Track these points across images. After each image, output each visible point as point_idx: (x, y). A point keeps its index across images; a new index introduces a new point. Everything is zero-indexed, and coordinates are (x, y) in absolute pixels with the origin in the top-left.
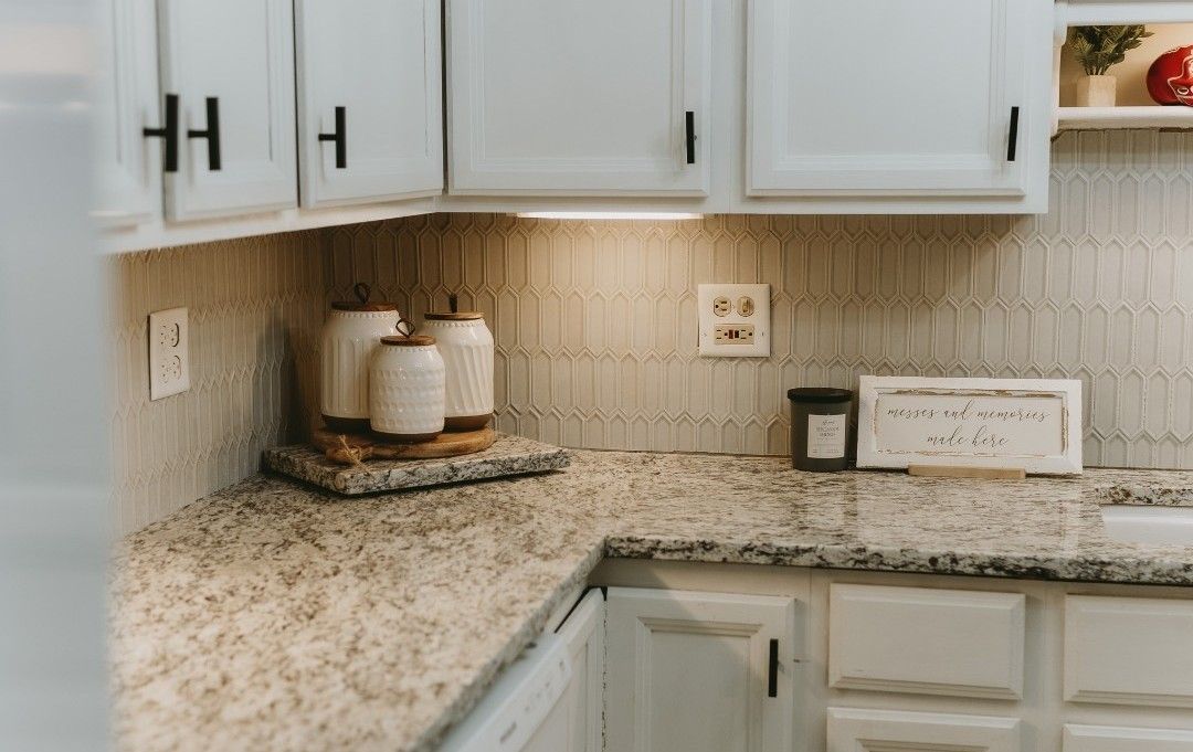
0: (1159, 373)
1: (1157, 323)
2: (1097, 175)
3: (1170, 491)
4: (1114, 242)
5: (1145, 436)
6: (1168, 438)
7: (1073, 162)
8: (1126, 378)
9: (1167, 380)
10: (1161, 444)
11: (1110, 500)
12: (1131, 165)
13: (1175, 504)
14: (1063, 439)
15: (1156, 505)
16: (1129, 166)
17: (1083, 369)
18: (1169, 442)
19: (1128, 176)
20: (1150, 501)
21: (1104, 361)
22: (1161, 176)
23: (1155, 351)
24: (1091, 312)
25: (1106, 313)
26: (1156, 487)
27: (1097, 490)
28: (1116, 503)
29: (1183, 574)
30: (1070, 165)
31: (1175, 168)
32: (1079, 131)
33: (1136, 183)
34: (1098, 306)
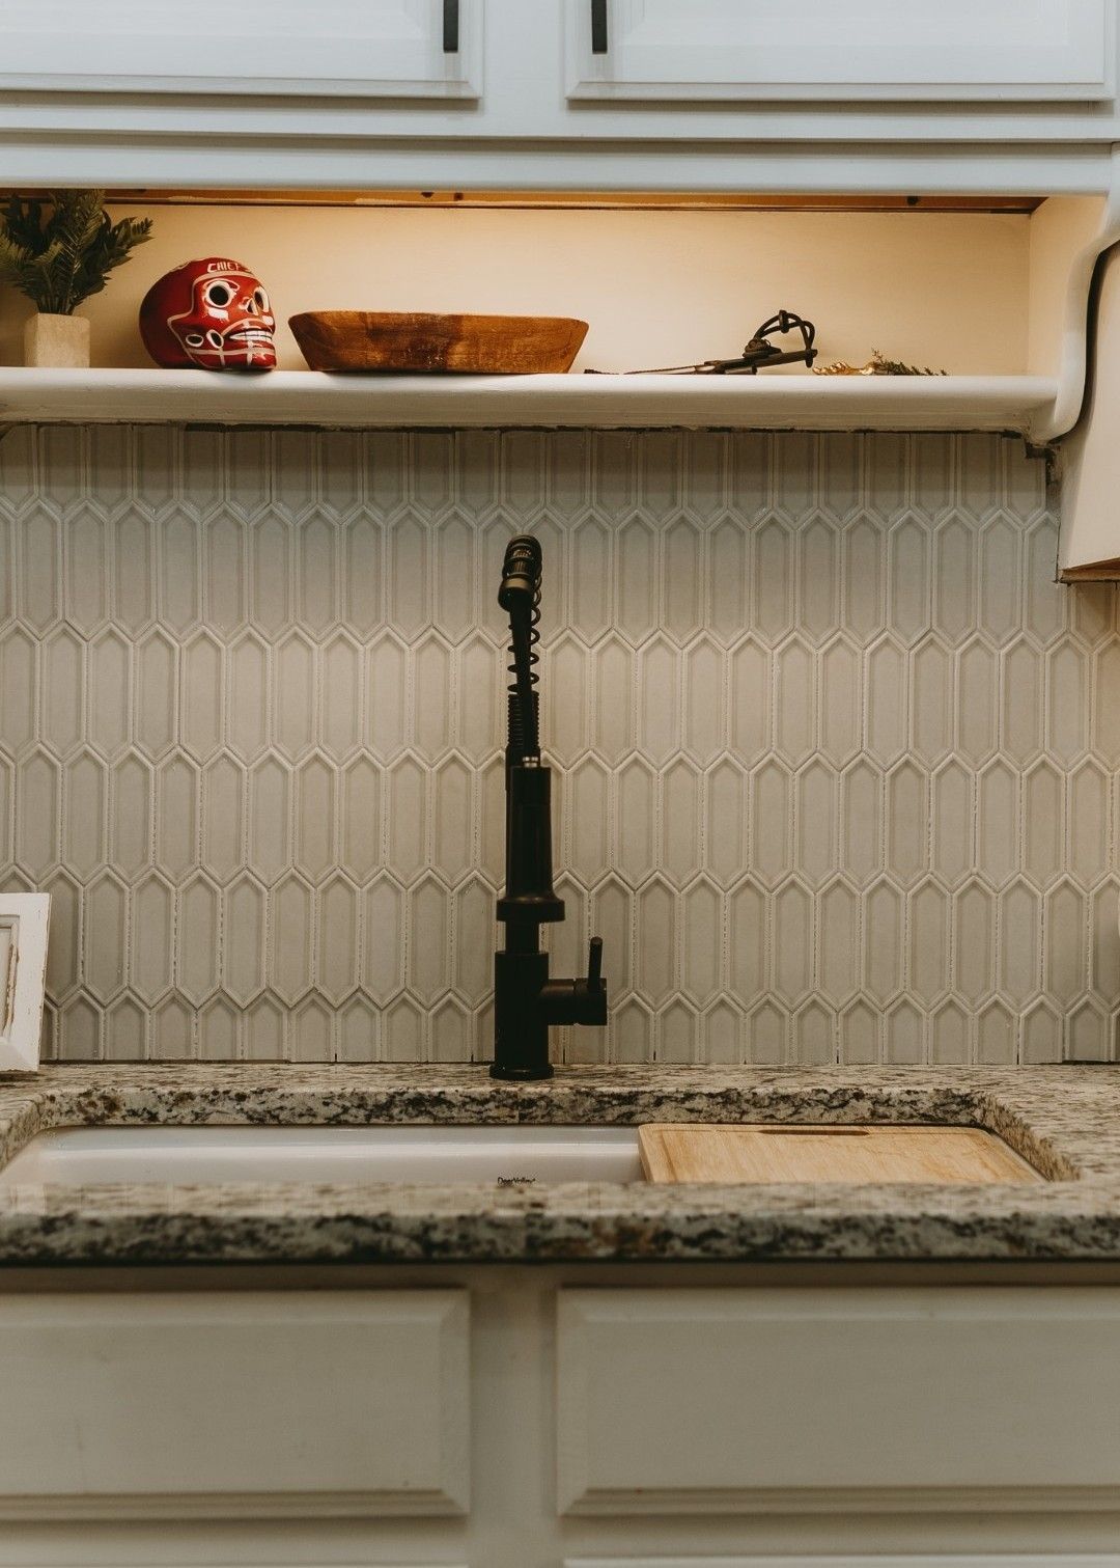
0: (200, 880)
1: (193, 784)
2: (74, 510)
3: (190, 1096)
4: (111, 634)
5: (176, 999)
6: (219, 1001)
7: (30, 482)
8: (140, 890)
9: (213, 892)
10: (206, 1014)
11: (79, 1118)
12: (136, 491)
13: (200, 1122)
14: (7, 1005)
15: (165, 1125)
16: (133, 492)
17: (61, 876)
18: (219, 1010)
19: (132, 511)
20: (153, 1117)
21: (99, 859)
22: (191, 511)
23: (192, 841)
24: (72, 766)
25: (100, 767)
26: (165, 1090)
27: (52, 1099)
28: (92, 1123)
29: (40, 1238)
30: (25, 490)
31: (215, 498)
32: (40, 425)
33: (147, 524)
34: (86, 754)
